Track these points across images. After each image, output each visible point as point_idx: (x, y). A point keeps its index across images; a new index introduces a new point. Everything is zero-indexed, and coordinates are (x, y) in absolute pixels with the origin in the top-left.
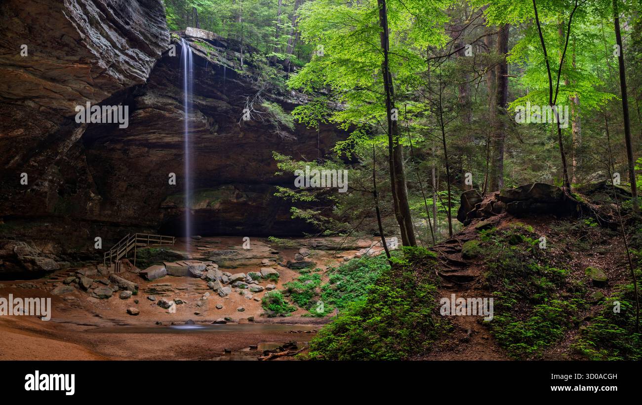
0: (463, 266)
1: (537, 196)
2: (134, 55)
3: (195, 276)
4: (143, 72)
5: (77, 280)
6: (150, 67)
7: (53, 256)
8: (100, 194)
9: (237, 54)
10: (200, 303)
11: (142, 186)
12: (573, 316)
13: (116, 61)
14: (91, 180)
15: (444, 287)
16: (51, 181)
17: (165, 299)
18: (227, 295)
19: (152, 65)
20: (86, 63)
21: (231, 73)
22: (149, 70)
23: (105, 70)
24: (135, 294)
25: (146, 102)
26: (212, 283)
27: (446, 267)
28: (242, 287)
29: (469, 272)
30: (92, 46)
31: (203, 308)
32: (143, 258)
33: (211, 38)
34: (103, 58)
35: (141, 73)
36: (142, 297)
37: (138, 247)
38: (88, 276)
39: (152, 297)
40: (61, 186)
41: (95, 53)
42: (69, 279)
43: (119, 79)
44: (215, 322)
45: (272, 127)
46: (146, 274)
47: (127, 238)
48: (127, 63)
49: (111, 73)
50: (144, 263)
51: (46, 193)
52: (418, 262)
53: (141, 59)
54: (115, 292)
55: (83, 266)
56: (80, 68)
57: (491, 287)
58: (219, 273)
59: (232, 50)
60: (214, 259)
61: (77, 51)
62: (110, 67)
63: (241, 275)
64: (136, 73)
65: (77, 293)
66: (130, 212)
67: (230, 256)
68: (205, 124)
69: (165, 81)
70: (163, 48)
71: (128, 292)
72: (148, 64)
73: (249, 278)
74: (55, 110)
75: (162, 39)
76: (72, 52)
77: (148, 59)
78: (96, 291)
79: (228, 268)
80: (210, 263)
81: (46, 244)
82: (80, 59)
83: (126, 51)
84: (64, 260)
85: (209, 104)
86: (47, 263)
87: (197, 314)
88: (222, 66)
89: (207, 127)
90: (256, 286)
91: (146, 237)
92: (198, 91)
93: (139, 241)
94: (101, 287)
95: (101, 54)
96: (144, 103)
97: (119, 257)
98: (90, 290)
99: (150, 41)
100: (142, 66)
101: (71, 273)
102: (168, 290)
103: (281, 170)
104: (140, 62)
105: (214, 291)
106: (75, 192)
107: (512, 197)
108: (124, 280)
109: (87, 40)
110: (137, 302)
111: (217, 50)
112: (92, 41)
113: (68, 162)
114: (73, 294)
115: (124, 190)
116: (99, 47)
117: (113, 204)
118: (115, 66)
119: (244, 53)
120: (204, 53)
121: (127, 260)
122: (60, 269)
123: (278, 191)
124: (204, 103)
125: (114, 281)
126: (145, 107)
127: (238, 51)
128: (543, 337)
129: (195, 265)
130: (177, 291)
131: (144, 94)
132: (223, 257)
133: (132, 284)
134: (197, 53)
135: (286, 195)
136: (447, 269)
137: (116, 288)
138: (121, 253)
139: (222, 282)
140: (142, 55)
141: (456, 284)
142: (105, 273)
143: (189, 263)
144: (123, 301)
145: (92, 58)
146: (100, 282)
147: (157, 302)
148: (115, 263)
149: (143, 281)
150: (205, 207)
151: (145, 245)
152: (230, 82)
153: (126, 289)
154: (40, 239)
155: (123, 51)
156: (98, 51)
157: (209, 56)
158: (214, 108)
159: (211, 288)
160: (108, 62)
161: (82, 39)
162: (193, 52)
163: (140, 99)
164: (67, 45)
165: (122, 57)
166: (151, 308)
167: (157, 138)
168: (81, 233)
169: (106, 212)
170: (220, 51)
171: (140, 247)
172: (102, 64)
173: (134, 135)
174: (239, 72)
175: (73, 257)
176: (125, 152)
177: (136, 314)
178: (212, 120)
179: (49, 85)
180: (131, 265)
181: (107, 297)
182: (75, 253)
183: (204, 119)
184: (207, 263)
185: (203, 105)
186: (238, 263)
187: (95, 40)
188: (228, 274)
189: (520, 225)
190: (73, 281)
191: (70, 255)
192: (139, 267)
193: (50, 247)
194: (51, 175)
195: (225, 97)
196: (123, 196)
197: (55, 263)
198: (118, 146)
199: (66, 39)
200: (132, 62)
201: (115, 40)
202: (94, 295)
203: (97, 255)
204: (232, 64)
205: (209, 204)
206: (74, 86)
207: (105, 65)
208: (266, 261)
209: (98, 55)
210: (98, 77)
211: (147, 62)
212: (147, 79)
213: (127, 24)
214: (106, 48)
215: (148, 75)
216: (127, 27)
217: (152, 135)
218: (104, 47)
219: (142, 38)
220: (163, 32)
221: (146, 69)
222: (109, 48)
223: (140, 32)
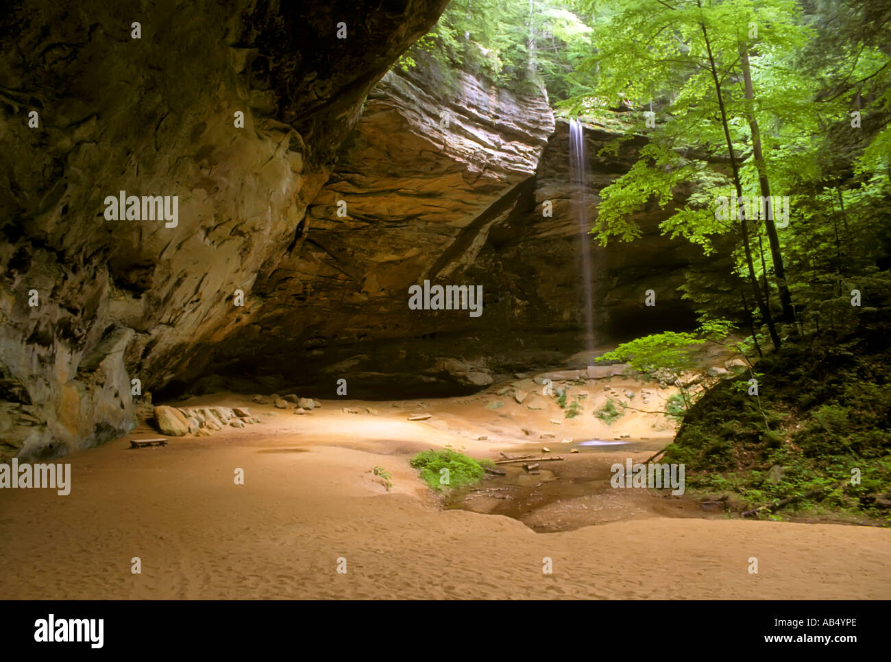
2: (512, 148)
4: (528, 164)
5: (512, 394)
6: (537, 156)
7: (487, 370)
8: (526, 299)
13: (490, 160)
19: (539, 154)
20: (454, 173)
22: (537, 160)
23: (480, 173)
25: (546, 193)
30: (455, 154)
34: (473, 162)
35: (526, 166)
38: (524, 389)
41: (461, 160)
43: (499, 178)
48: (505, 159)
49: (489, 175)
53: (520, 151)
55: (520, 379)
56: (449, 178)
61: (440, 163)
62: (485, 168)
70: (547, 132)
72: (534, 155)
75: (544, 123)
76: (436, 165)
77: (531, 149)
81: (477, 358)
82: (446, 170)
83: (503, 147)
84: (498, 373)
95: (468, 159)
96: (544, 196)
99: (529, 128)
100: (525, 158)
104: (522, 154)
109: (448, 149)
111: (619, 116)
112: (454, 149)
115: (553, 289)
116: (464, 152)
117: (545, 308)
120: (601, 126)
122: (495, 383)
131: (542, 186)
134: (590, 127)
140: (522, 147)
145: (459, 166)
146: (536, 395)
155: (499, 149)
156: (463, 157)
157: (608, 127)
160: (480, 165)
161: (441, 150)
163: (536, 193)
164: (427, 160)
165: (497, 155)
168: (514, 342)
170: (623, 117)
172: (472, 168)
175: (508, 369)
182: (510, 365)
187: (457, 146)
191: (505, 367)
193: (482, 361)
197: (489, 377)
199: (424, 155)
200: (511, 157)
201: (484, 138)
206: (453, 196)
207: (477, 168)
209: (464, 161)
210: (475, 182)
211: (530, 152)
212: (535, 170)
213: (497, 118)
214: (473, 151)
215: (535, 167)
216: (497, 122)
217: (566, 227)
218: (470, 151)
219: (520, 129)
220: (543, 115)
221: (531, 160)
222: (478, 150)
223: (514, 122)
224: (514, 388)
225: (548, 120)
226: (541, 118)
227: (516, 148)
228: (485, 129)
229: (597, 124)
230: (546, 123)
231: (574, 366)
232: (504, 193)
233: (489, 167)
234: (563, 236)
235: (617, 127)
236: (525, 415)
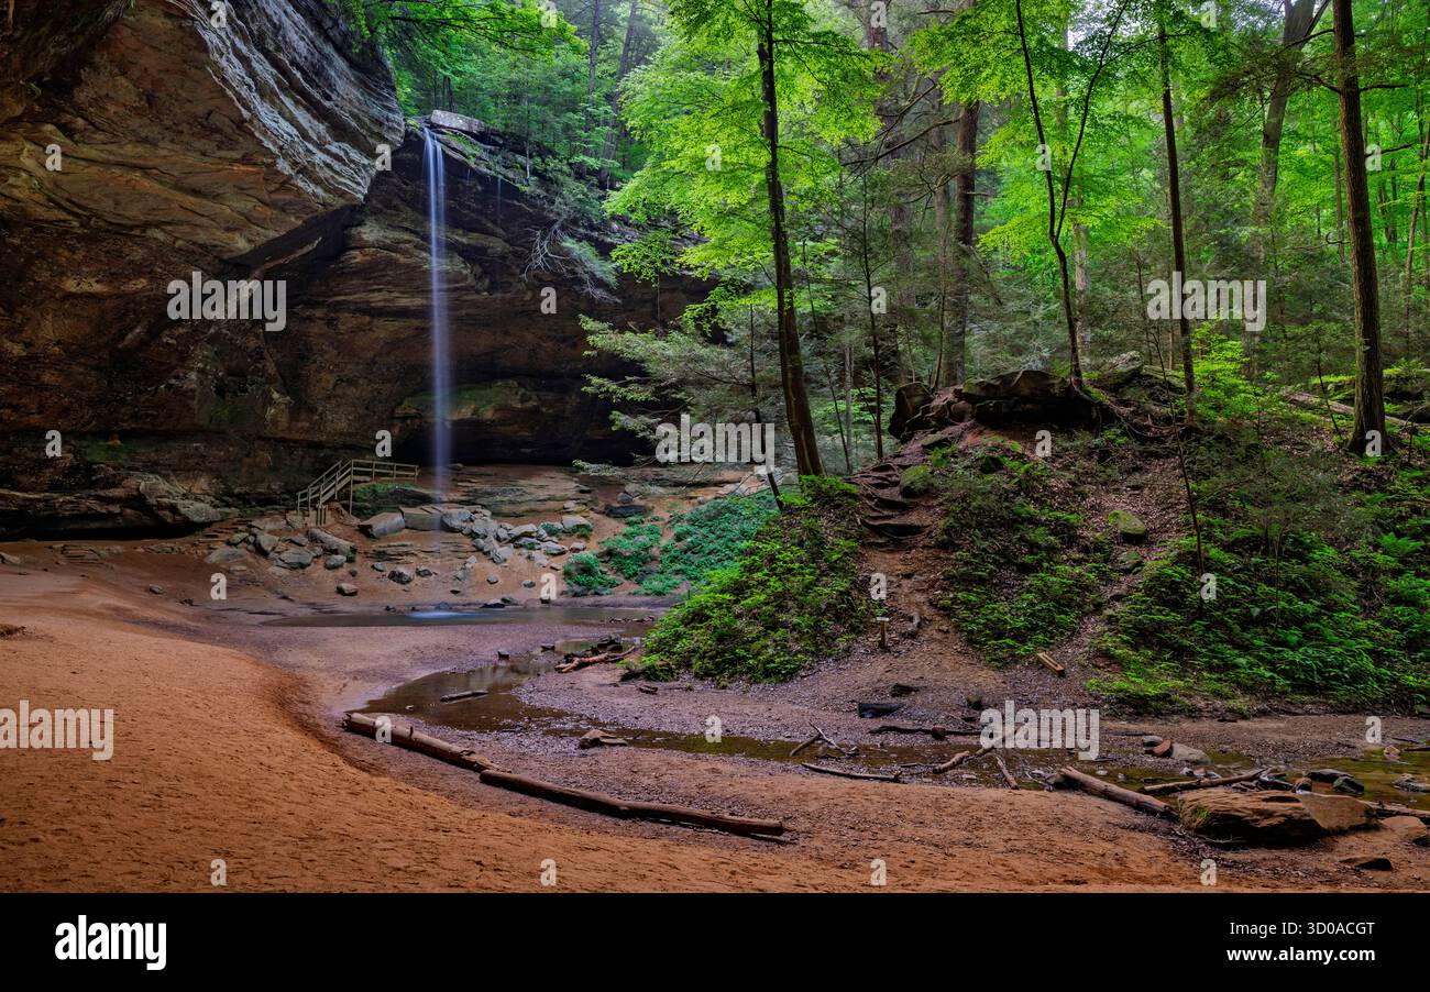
0: (903, 508)
1: (1026, 392)
2: (342, 154)
3: (452, 530)
4: (358, 184)
5: (251, 539)
6: (370, 176)
7: (209, 499)
8: (288, 393)
9: (520, 158)
10: (460, 574)
11: (361, 382)
12: (1091, 592)
13: (308, 162)
14: (272, 369)
15: (871, 544)
16: (201, 371)
17: (401, 569)
18: (505, 560)
19: (373, 172)
20: (255, 164)
21: (510, 190)
22: (369, 180)
23: (290, 177)
24: (350, 560)
25: (365, 237)
26: (481, 542)
27: (875, 511)
28: (531, 547)
29: (913, 519)
30: (265, 134)
31: (467, 582)
32: (365, 501)
33: (475, 130)
34: (285, 156)
35: (354, 185)
36: (362, 565)
37: (356, 482)
38: (270, 532)
39: (379, 565)
40: (221, 380)
41: (271, 146)
42: (237, 537)
43: (314, 194)
44: (486, 606)
45: (580, 282)
46: (370, 526)
47: (337, 468)
48: (328, 166)
49: (301, 184)
50: (367, 508)
51: (193, 391)
52: (826, 503)
53: (352, 161)
54: (317, 557)
55: (263, 515)
56: (244, 172)
57: (953, 543)
58: (493, 525)
59: (511, 150)
60: (484, 501)
61: (237, 142)
62: (299, 172)
63: (530, 528)
64: (345, 184)
65: (251, 560)
66: (343, 425)
67: (511, 497)
68: (466, 277)
69: (396, 202)
71: (339, 557)
72: (367, 171)
73: (543, 532)
74: (201, 246)
75: (390, 128)
76: (229, 143)
77: (366, 162)
78: (283, 556)
79: (507, 516)
80: (478, 508)
81: (196, 478)
82: (244, 156)
83: (327, 146)
84: (228, 505)
85: (472, 242)
86: (197, 510)
87: (455, 592)
88: (495, 178)
89: (470, 281)
90: (553, 546)
91: (370, 466)
92: (454, 219)
93: (356, 473)
94: (293, 549)
95: (281, 148)
96: (361, 239)
97: (323, 500)
98: (272, 555)
99: (369, 129)
100: (356, 173)
101: (240, 528)
102: (407, 554)
103: (594, 348)
104: (352, 166)
105: (485, 554)
106: (245, 391)
107: (983, 394)
108: (331, 538)
109: (255, 122)
110: (353, 574)
111: (485, 150)
112: (264, 125)
113: (232, 339)
114: (245, 563)
115: (331, 386)
116: (277, 136)
117: (312, 410)
118: (305, 171)
119: (531, 157)
120: (464, 156)
121: (337, 505)
122: (222, 521)
123: (589, 384)
124: (464, 240)
125: (314, 539)
126: (362, 247)
127: (522, 153)
128: (1042, 628)
129: (453, 511)
130: (422, 555)
131: (361, 223)
132: (498, 498)
133: (345, 544)
134: (451, 153)
135: (603, 389)
136: (875, 514)
137: (319, 550)
138: (327, 491)
139: (498, 539)
140: (354, 155)
141: (892, 539)
142: (299, 525)
143: (443, 509)
144: (331, 573)
145: (264, 155)
146: (292, 541)
147: (387, 573)
148: (316, 509)
149: (364, 538)
150: (469, 415)
151: (368, 479)
152: (508, 205)
153: (335, 552)
154: (185, 469)
155: (321, 146)
156: (275, 143)
157: (473, 159)
158: (482, 250)
159: (480, 550)
160: (295, 164)
161: (245, 121)
162: (443, 152)
163: (353, 231)
164: (218, 130)
165: (319, 157)
166: (377, 584)
167: (385, 300)
168: (258, 459)
169: (300, 425)
170: (491, 152)
171: (359, 482)
172: (283, 166)
173: (346, 294)
174: (524, 189)
175: (244, 500)
176: (330, 322)
177: (352, 594)
178: (478, 270)
179: (190, 200)
180: (344, 512)
181: (303, 566)
182: (248, 494)
183: (466, 268)
184: (473, 508)
185: (463, 244)
186: (524, 508)
187: (268, 122)
188: (508, 526)
189: (999, 440)
190: (244, 540)
191: (239, 496)
192: (358, 516)
193: (202, 483)
194: (201, 361)
195: (499, 231)
196: (329, 398)
197: (212, 510)
198: (319, 313)
199: (216, 119)
200: (337, 166)
201: (305, 125)
202: (280, 563)
203: (286, 496)
204: (511, 175)
205: (475, 412)
206: (236, 204)
207: (288, 167)
208: (570, 505)
209: (275, 150)
210: (276, 190)
211: (364, 166)
212: (364, 196)
213: (328, 98)
214: (289, 138)
215: (365, 190)
216: (327, 104)
217: (375, 293)
218: (285, 136)
219: (354, 124)
220: (391, 115)
221: (362, 179)
222: (295, 139)
223: (350, 112)
224: (255, 531)
225: (395, 125)
226: (387, 119)
228: (308, 110)
229: (458, 152)
230: (392, 130)
233: (303, 171)
234: (367, 306)
235: (484, 163)
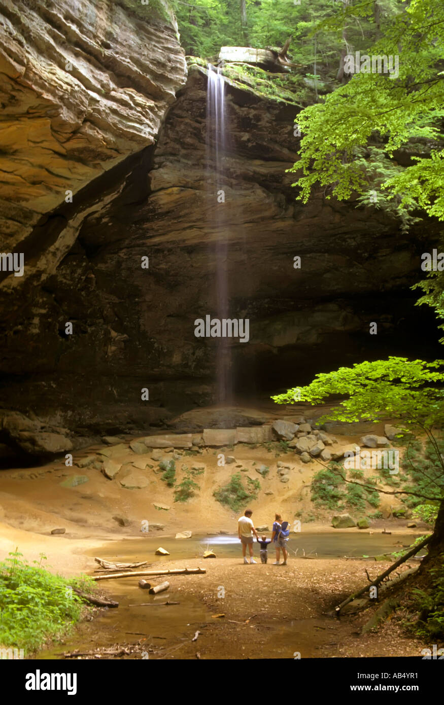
2: (126, 98)
4: (147, 126)
5: (98, 466)
6: (159, 117)
8: (125, 331)
13: (93, 109)
14: (106, 311)
19: (162, 113)
20: (40, 117)
22: (158, 121)
23: (78, 126)
25: (165, 178)
30: (43, 86)
33: (262, 60)
34: (70, 106)
35: (142, 128)
38: (115, 460)
41: (50, 97)
43: (104, 139)
48: (114, 112)
49: (90, 132)
53: (138, 105)
55: (111, 444)
59: (298, 75)
61: (19, 98)
62: (85, 121)
64: (134, 128)
68: (270, 206)
70: (176, 83)
72: (155, 113)
75: (172, 68)
76: (11, 99)
77: (152, 104)
78: (126, 481)
81: (51, 413)
82: (28, 111)
83: (113, 93)
84: (82, 435)
89: (274, 209)
94: (135, 474)
95: (61, 98)
96: (163, 181)
98: (115, 480)
99: (152, 72)
100: (143, 115)
104: (139, 109)
109: (31, 75)
111: (271, 77)
112: (41, 78)
116: (55, 87)
118: (93, 119)
120: (249, 85)
122: (75, 450)
124: (263, 170)
126: (166, 186)
131: (161, 165)
134: (234, 84)
140: (140, 99)
145: (47, 107)
150: (294, 341)
155: (107, 96)
156: (54, 94)
157: (258, 88)
160: (80, 113)
161: (20, 75)
162: (227, 84)
163: (155, 173)
165: (105, 103)
167: (198, 237)
170: (277, 79)
172: (66, 115)
173: (161, 235)
175: (94, 430)
178: (281, 198)
182: (97, 424)
183: (268, 197)
184: (299, 427)
185: (261, 173)
187: (46, 75)
191: (90, 427)
193: (58, 417)
197: (66, 441)
200: (124, 111)
201: (87, 74)
206: (33, 159)
207: (73, 117)
209: (56, 101)
210: (68, 140)
211: (151, 109)
212: (155, 136)
213: (108, 47)
214: (69, 88)
215: (156, 131)
216: (108, 52)
217: (188, 231)
218: (65, 86)
219: (135, 68)
220: (172, 56)
221: (151, 120)
222: (77, 88)
223: (131, 58)
224: (103, 458)
225: (178, 65)
226: (170, 60)
227: (132, 98)
228: (89, 61)
229: (244, 82)
230: (175, 70)
231: (185, 429)
232: (108, 166)
233: (90, 120)
234: (182, 245)
235: (270, 90)
236: (119, 497)
